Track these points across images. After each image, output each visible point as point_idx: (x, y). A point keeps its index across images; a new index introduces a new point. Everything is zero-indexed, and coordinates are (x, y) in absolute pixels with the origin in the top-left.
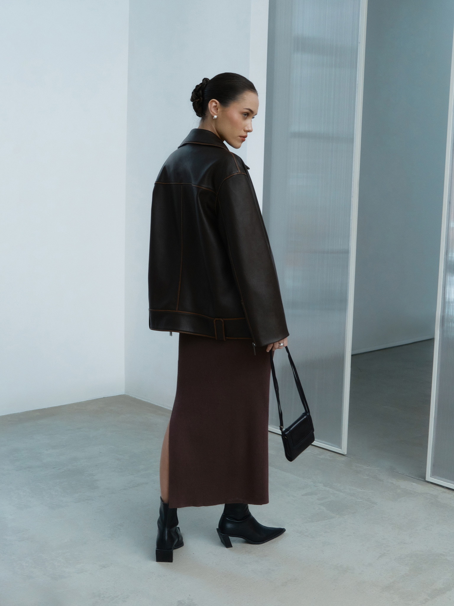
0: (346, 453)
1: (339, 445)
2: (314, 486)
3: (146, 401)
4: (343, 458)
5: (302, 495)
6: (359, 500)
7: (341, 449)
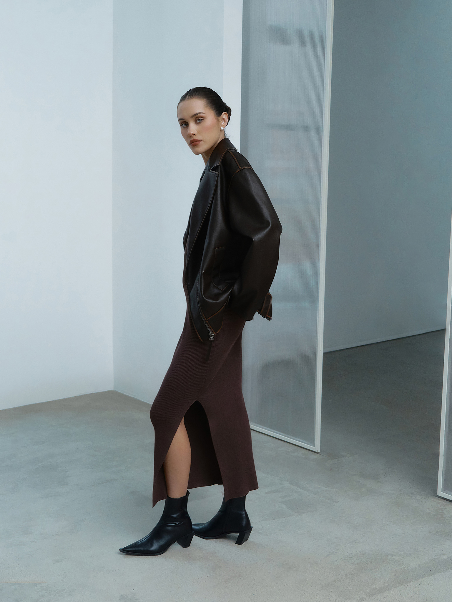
0: (319, 451)
1: (313, 443)
2: (280, 484)
3: (133, 397)
4: (316, 456)
5: (266, 493)
6: (321, 499)
7: (315, 447)
